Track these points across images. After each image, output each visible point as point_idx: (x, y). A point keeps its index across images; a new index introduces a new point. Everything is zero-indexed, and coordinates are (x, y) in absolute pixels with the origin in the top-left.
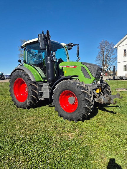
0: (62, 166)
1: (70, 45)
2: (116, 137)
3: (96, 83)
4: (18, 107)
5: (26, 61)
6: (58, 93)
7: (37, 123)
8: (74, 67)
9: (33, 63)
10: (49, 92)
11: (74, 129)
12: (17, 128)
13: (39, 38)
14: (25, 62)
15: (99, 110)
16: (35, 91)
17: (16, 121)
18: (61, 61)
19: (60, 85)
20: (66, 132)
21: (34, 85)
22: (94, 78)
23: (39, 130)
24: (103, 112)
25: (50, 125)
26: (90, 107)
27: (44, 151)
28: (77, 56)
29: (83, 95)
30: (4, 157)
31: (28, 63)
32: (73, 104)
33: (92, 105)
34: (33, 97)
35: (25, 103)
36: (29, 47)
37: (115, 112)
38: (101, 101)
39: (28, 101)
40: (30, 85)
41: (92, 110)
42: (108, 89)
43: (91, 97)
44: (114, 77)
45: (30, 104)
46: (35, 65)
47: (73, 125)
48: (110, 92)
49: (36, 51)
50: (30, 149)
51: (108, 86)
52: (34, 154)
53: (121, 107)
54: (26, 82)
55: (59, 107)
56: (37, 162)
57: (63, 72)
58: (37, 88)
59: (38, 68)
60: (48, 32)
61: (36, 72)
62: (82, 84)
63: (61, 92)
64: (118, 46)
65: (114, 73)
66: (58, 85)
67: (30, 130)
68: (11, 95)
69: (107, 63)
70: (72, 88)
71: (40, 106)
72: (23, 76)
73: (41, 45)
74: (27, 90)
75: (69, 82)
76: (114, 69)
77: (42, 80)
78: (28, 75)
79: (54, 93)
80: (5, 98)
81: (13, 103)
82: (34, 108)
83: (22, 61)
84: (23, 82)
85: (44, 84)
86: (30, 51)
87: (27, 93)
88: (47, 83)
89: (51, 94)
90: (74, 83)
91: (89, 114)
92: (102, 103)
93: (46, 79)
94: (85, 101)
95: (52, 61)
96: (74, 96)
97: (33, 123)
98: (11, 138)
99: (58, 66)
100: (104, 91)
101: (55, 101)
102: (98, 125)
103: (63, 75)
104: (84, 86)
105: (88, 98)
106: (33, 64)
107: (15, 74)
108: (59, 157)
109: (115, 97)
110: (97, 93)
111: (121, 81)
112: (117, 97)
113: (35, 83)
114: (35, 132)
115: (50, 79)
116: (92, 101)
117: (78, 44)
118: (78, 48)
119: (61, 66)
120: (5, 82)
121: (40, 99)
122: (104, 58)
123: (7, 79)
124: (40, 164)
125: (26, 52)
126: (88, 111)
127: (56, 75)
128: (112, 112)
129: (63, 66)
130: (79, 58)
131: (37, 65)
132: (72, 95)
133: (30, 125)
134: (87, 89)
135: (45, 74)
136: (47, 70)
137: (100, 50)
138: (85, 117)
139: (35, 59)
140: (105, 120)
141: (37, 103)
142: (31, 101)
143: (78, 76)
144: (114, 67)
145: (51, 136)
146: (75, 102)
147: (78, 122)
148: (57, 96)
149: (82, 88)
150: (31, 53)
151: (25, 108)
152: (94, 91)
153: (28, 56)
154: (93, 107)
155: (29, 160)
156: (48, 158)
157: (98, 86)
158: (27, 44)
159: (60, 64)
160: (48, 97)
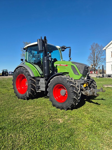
0: (52, 141)
1: (64, 48)
2: (97, 122)
3: (83, 79)
4: (19, 98)
5: (28, 60)
6: (52, 87)
7: (34, 110)
8: (66, 66)
9: (33, 61)
10: (45, 85)
11: (64, 116)
12: (18, 114)
13: (38, 42)
14: (26, 61)
15: (86, 102)
16: (34, 85)
17: (17, 109)
18: (55, 60)
19: (54, 80)
20: (57, 118)
21: (33, 79)
22: (82, 75)
23: (36, 116)
24: (89, 103)
25: (45, 112)
26: (77, 98)
27: (39, 130)
28: (69, 57)
29: (72, 88)
30: (8, 134)
31: (29, 62)
32: (64, 96)
33: (79, 97)
34: (31, 89)
35: (25, 95)
36: (30, 49)
37: (99, 104)
38: (87, 94)
39: (28, 93)
40: (30, 80)
41: (79, 101)
42: (94, 84)
43: (78, 90)
44: (103, 75)
45: (29, 96)
46: (35, 64)
47: (63, 113)
48: (96, 86)
49: (35, 52)
50: (28, 129)
51: (94, 82)
52: (31, 133)
53: (105, 100)
54: (27, 78)
55: (53, 97)
56: (33, 138)
57: (57, 70)
58: (35, 82)
59: (37, 66)
60: (45, 38)
61: (35, 69)
62: (71, 79)
63: (54, 86)
64: (106, 48)
65: (103, 72)
66: (52, 80)
67: (29, 116)
68: (13, 88)
69: (98, 62)
70: (64, 82)
71: (37, 98)
72: (24, 73)
73: (40, 48)
74: (27, 84)
75: (61, 77)
76: (103, 68)
77: (40, 76)
78: (28, 72)
79: (49, 86)
80: (8, 91)
81: (15, 95)
82: (32, 99)
83: (24, 60)
84: (24, 77)
85: (41, 79)
86: (31, 52)
87: (27, 87)
88: (43, 78)
89: (47, 87)
90: (65, 78)
91: (77, 104)
92: (88, 96)
93: (42, 75)
94: (73, 93)
95: (48, 61)
96: (65, 89)
97: (31, 110)
98: (13, 121)
99: (53, 64)
100: (91, 85)
101: (50, 93)
102: (84, 113)
103: (57, 72)
104: (73, 81)
105: (76, 90)
106: (33, 63)
107: (17, 71)
108: (50, 135)
109: (99, 91)
110: (84, 87)
111: (109, 79)
112: (101, 91)
113: (34, 78)
114: (32, 117)
115: (46, 75)
116: (80, 93)
117: (70, 47)
118: (70, 50)
119: (55, 64)
120: (9, 78)
121: (37, 91)
122: (95, 58)
123: (10, 75)
124: (35, 140)
125: (28, 53)
126: (76, 102)
127: (51, 72)
128: (97, 103)
129: (57, 65)
130: (70, 59)
131: (36, 63)
132: (63, 88)
133: (29, 112)
134: (76, 84)
135: (42, 71)
136: (44, 68)
137: (91, 51)
138: (73, 106)
139: (34, 59)
140: (90, 110)
141: (35, 95)
142: (30, 93)
143: (68, 73)
144: (103, 66)
145: (45, 120)
146: (65, 94)
147: (68, 111)
148: (51, 89)
149: (71, 82)
150: (31, 54)
151: (25, 99)
152: (82, 85)
153: (29, 56)
154: (80, 98)
155: (27, 137)
156: (41, 136)
157: (85, 82)
158: (28, 47)
159: (55, 63)
160: (44, 89)
